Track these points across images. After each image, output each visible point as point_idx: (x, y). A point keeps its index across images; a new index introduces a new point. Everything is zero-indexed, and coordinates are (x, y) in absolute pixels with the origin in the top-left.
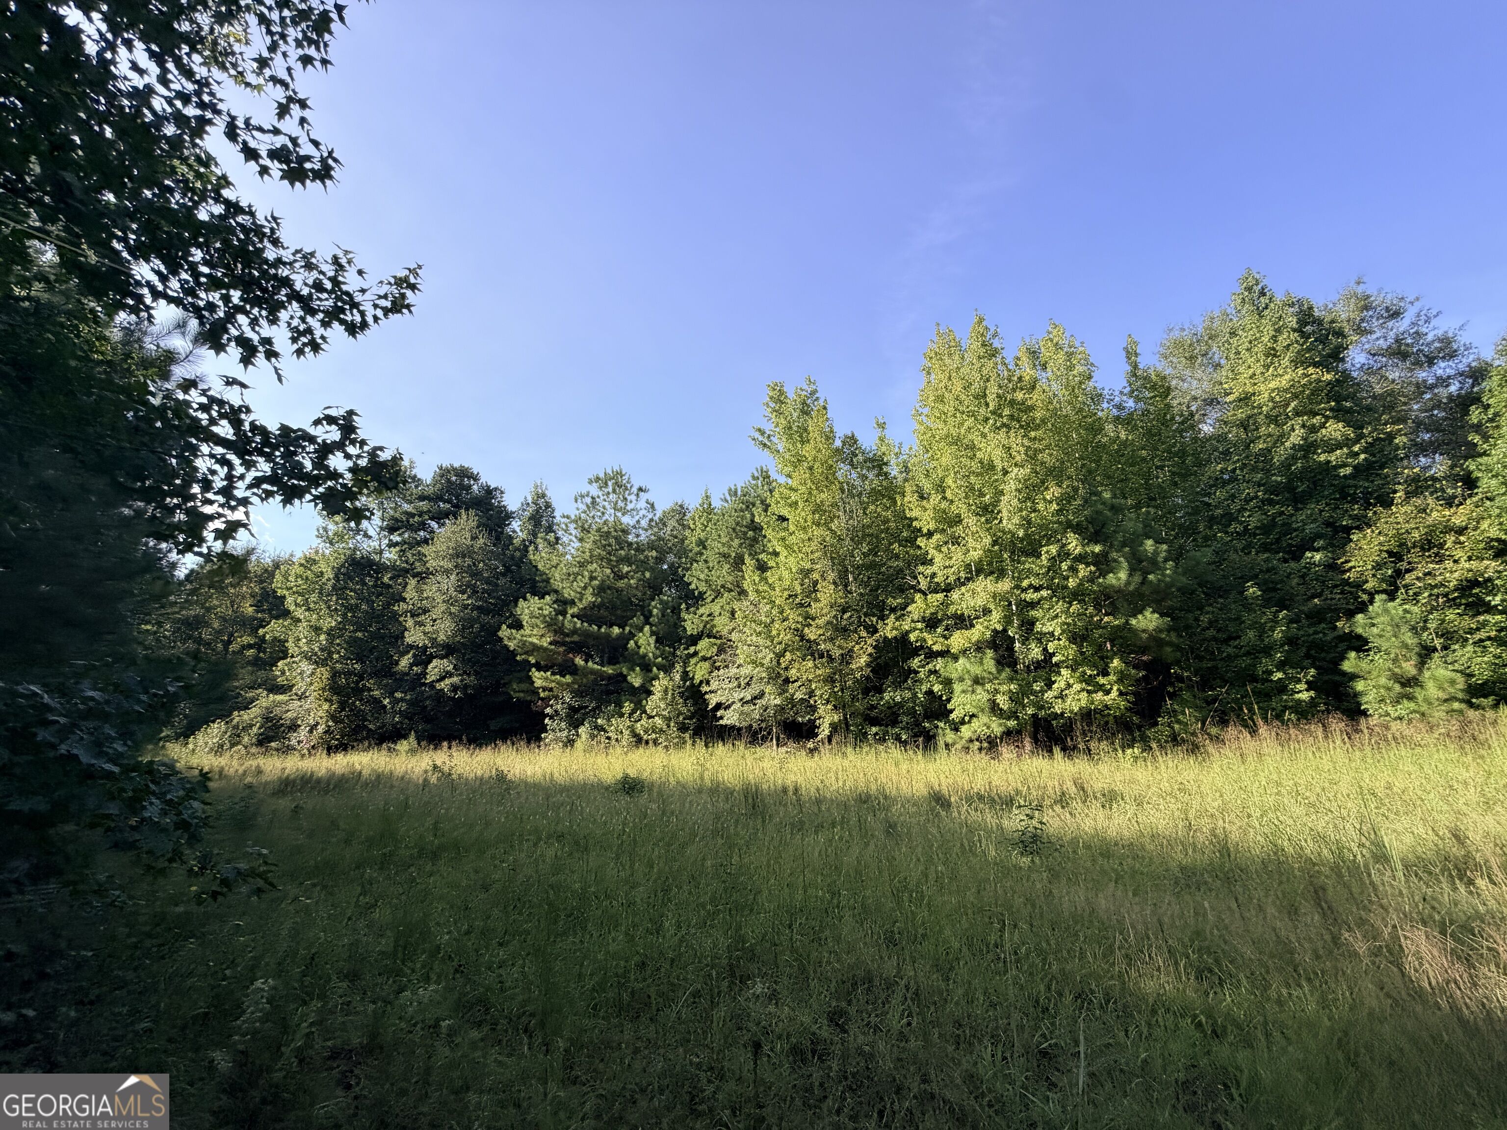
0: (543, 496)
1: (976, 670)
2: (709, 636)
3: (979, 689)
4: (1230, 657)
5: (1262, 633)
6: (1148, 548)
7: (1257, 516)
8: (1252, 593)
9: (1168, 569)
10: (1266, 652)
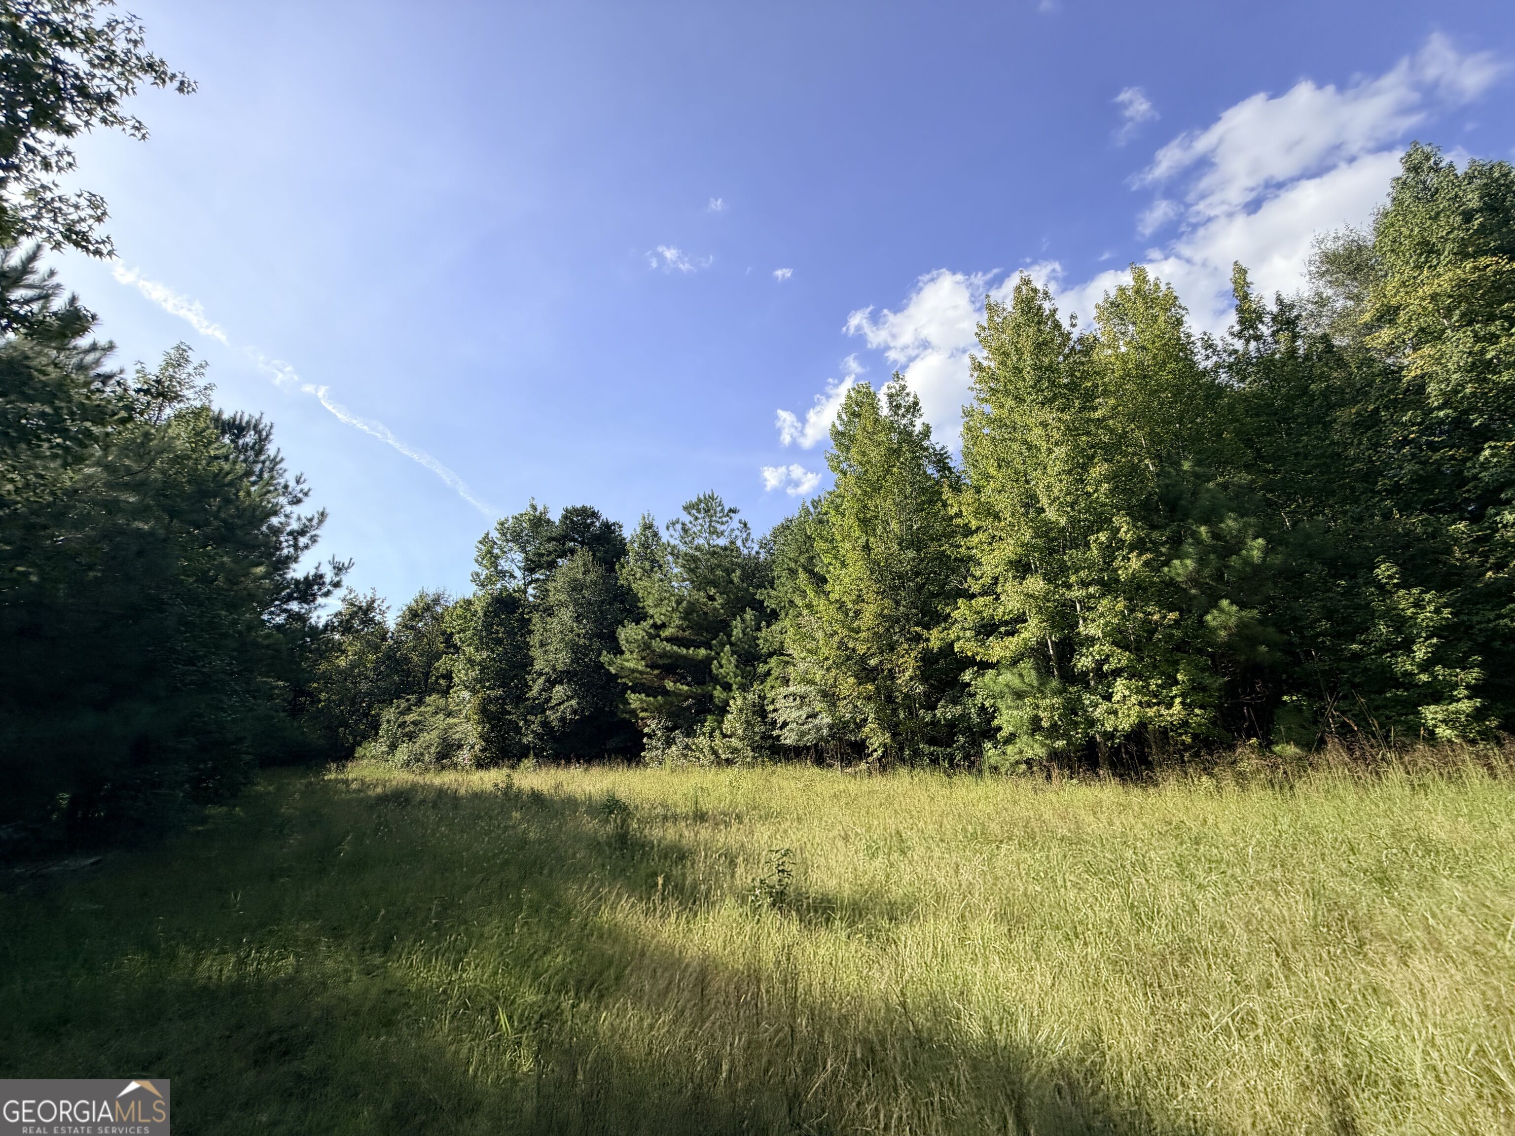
0: (650, 527)
1: (1016, 682)
2: (781, 655)
3: (1021, 703)
4: (1356, 657)
5: (1400, 623)
6: (1231, 523)
7: (1408, 467)
8: (1384, 571)
9: (1256, 548)
10: (1407, 646)
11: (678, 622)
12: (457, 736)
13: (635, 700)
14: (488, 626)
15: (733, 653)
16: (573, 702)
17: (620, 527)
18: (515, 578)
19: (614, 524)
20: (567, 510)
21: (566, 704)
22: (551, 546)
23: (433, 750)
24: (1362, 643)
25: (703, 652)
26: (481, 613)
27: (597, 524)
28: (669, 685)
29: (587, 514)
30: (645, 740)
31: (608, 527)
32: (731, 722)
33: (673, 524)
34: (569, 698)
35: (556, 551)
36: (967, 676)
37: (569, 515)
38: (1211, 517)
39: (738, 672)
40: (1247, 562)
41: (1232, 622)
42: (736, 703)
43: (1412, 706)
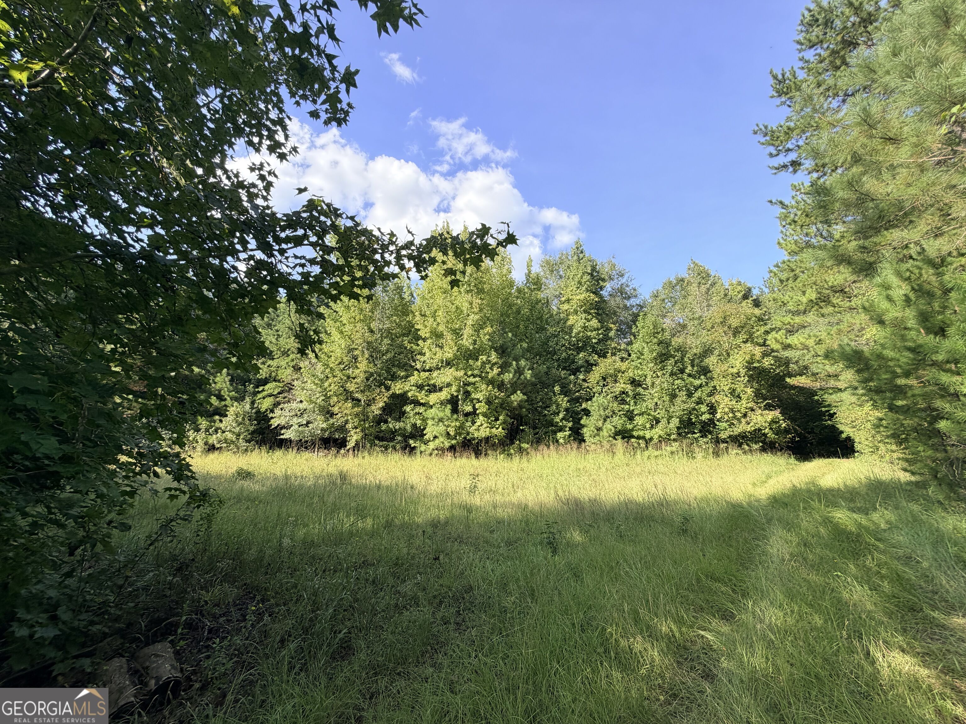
1: (441, 415)
2: (275, 380)
3: (441, 424)
5: (558, 405)
6: (523, 363)
8: (557, 388)
9: (528, 374)
15: (228, 374)
24: (548, 411)
32: (228, 422)
36: (408, 408)
38: (517, 360)
39: (231, 388)
40: (526, 378)
41: (519, 399)
42: (234, 409)
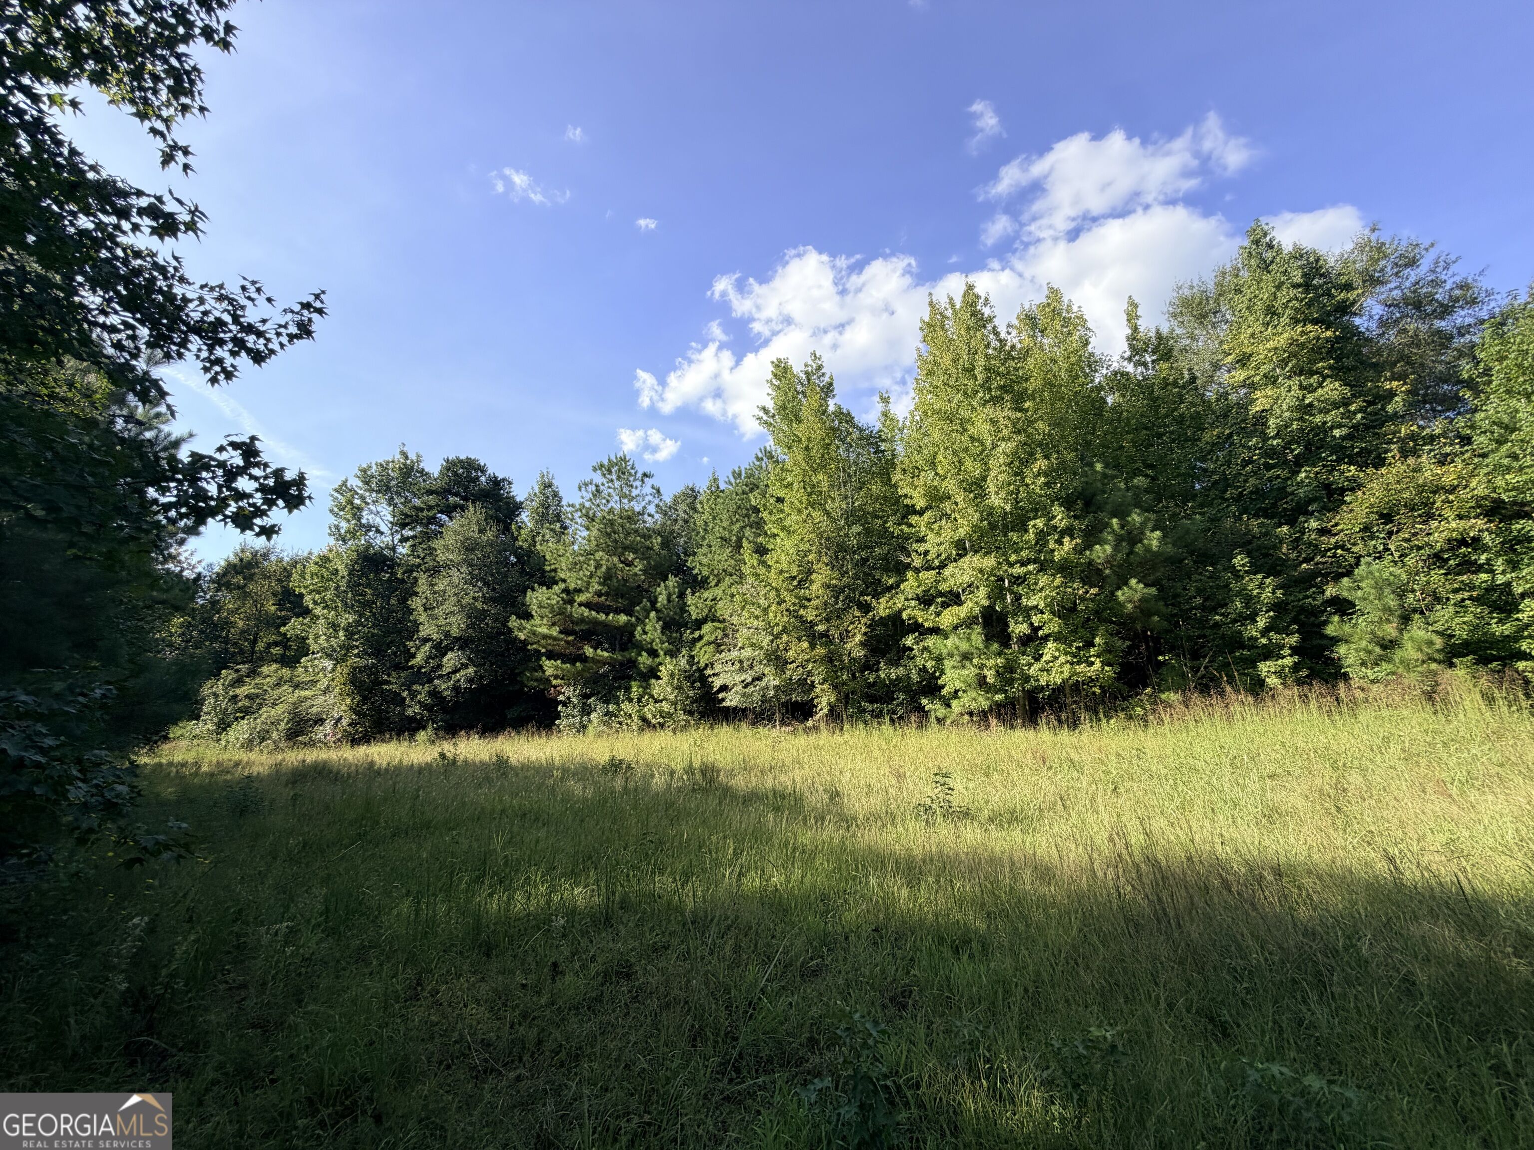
0: (550, 485)
1: (964, 646)
2: (713, 621)
3: (967, 663)
4: (1217, 625)
5: (1249, 600)
6: (1136, 518)
7: (1252, 481)
8: (1240, 560)
9: (1154, 539)
10: (1253, 619)
11: (597, 587)
12: (314, 710)
13: (550, 667)
14: (353, 586)
15: (659, 619)
16: (471, 670)
17: (510, 483)
18: (382, 533)
19: (503, 480)
20: (447, 461)
21: (462, 672)
22: (432, 500)
23: (283, 725)
24: (1222, 615)
25: (623, 618)
26: (343, 571)
27: (483, 479)
28: (589, 651)
29: (471, 465)
30: (560, 708)
31: (497, 483)
32: (661, 687)
33: (586, 485)
34: (465, 666)
35: (438, 505)
36: (909, 641)
37: (451, 466)
38: (1121, 513)
39: (664, 638)
40: (1148, 549)
41: (1137, 597)
42: (667, 667)
43: (1252, 663)
